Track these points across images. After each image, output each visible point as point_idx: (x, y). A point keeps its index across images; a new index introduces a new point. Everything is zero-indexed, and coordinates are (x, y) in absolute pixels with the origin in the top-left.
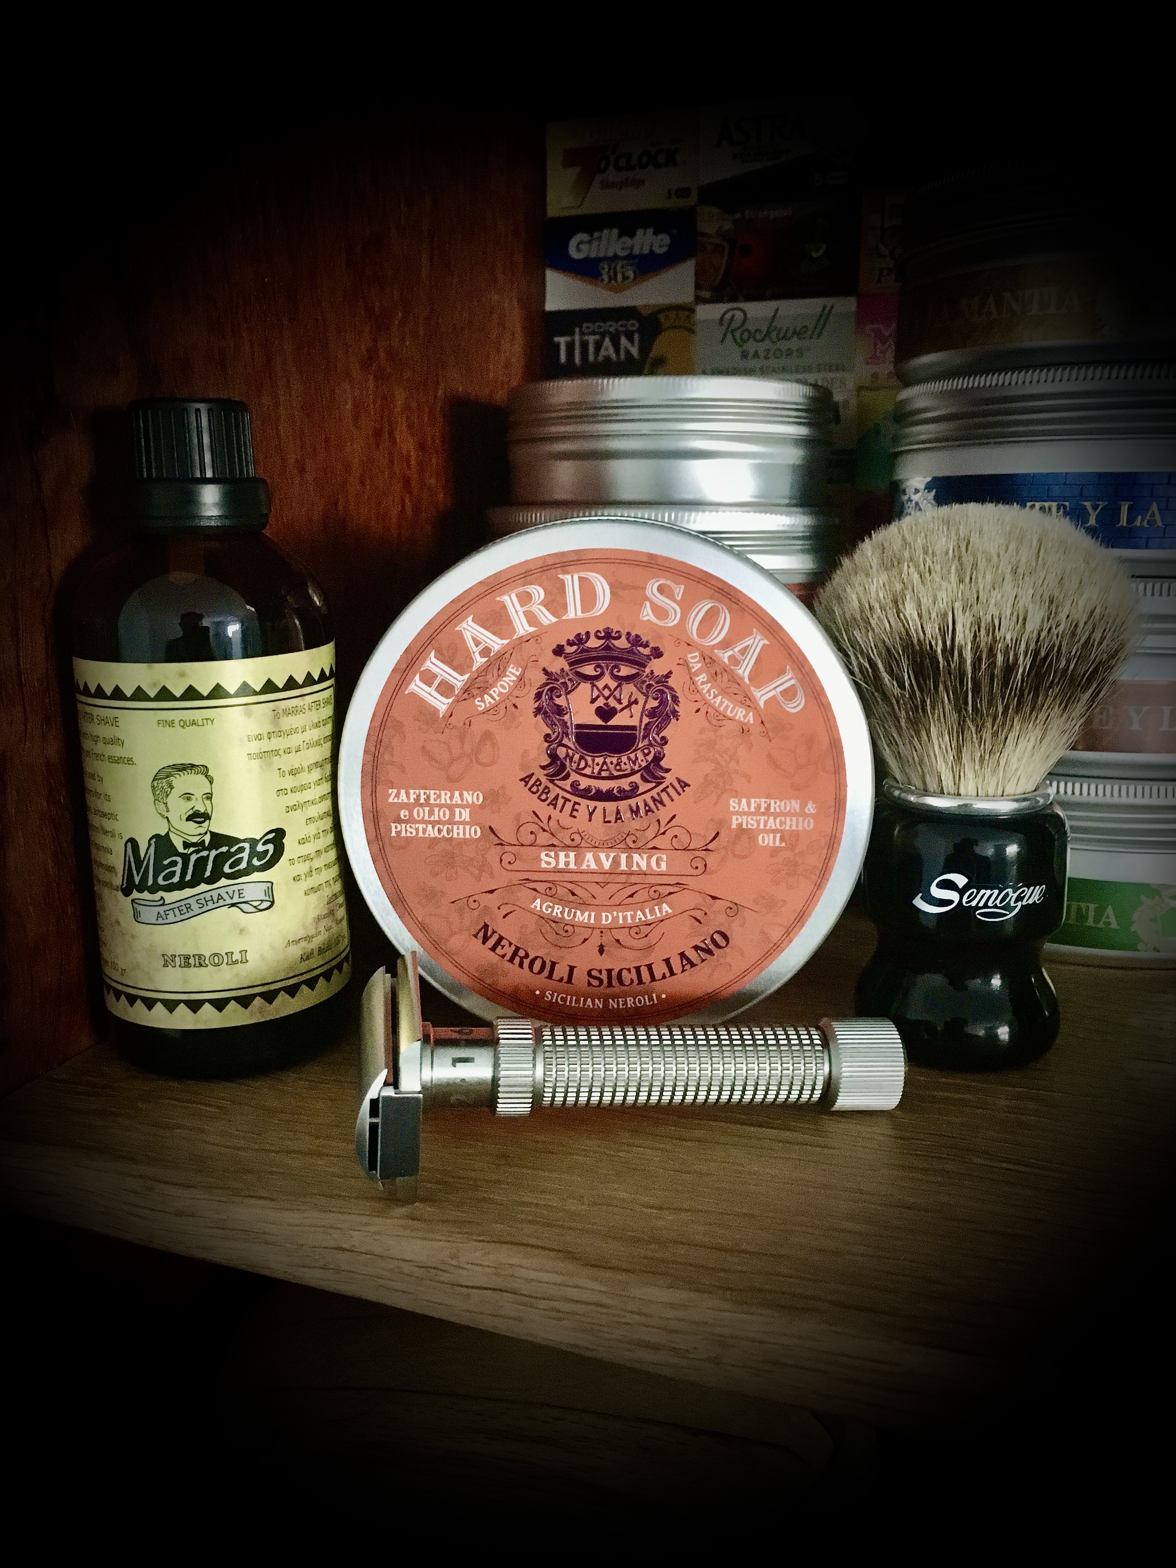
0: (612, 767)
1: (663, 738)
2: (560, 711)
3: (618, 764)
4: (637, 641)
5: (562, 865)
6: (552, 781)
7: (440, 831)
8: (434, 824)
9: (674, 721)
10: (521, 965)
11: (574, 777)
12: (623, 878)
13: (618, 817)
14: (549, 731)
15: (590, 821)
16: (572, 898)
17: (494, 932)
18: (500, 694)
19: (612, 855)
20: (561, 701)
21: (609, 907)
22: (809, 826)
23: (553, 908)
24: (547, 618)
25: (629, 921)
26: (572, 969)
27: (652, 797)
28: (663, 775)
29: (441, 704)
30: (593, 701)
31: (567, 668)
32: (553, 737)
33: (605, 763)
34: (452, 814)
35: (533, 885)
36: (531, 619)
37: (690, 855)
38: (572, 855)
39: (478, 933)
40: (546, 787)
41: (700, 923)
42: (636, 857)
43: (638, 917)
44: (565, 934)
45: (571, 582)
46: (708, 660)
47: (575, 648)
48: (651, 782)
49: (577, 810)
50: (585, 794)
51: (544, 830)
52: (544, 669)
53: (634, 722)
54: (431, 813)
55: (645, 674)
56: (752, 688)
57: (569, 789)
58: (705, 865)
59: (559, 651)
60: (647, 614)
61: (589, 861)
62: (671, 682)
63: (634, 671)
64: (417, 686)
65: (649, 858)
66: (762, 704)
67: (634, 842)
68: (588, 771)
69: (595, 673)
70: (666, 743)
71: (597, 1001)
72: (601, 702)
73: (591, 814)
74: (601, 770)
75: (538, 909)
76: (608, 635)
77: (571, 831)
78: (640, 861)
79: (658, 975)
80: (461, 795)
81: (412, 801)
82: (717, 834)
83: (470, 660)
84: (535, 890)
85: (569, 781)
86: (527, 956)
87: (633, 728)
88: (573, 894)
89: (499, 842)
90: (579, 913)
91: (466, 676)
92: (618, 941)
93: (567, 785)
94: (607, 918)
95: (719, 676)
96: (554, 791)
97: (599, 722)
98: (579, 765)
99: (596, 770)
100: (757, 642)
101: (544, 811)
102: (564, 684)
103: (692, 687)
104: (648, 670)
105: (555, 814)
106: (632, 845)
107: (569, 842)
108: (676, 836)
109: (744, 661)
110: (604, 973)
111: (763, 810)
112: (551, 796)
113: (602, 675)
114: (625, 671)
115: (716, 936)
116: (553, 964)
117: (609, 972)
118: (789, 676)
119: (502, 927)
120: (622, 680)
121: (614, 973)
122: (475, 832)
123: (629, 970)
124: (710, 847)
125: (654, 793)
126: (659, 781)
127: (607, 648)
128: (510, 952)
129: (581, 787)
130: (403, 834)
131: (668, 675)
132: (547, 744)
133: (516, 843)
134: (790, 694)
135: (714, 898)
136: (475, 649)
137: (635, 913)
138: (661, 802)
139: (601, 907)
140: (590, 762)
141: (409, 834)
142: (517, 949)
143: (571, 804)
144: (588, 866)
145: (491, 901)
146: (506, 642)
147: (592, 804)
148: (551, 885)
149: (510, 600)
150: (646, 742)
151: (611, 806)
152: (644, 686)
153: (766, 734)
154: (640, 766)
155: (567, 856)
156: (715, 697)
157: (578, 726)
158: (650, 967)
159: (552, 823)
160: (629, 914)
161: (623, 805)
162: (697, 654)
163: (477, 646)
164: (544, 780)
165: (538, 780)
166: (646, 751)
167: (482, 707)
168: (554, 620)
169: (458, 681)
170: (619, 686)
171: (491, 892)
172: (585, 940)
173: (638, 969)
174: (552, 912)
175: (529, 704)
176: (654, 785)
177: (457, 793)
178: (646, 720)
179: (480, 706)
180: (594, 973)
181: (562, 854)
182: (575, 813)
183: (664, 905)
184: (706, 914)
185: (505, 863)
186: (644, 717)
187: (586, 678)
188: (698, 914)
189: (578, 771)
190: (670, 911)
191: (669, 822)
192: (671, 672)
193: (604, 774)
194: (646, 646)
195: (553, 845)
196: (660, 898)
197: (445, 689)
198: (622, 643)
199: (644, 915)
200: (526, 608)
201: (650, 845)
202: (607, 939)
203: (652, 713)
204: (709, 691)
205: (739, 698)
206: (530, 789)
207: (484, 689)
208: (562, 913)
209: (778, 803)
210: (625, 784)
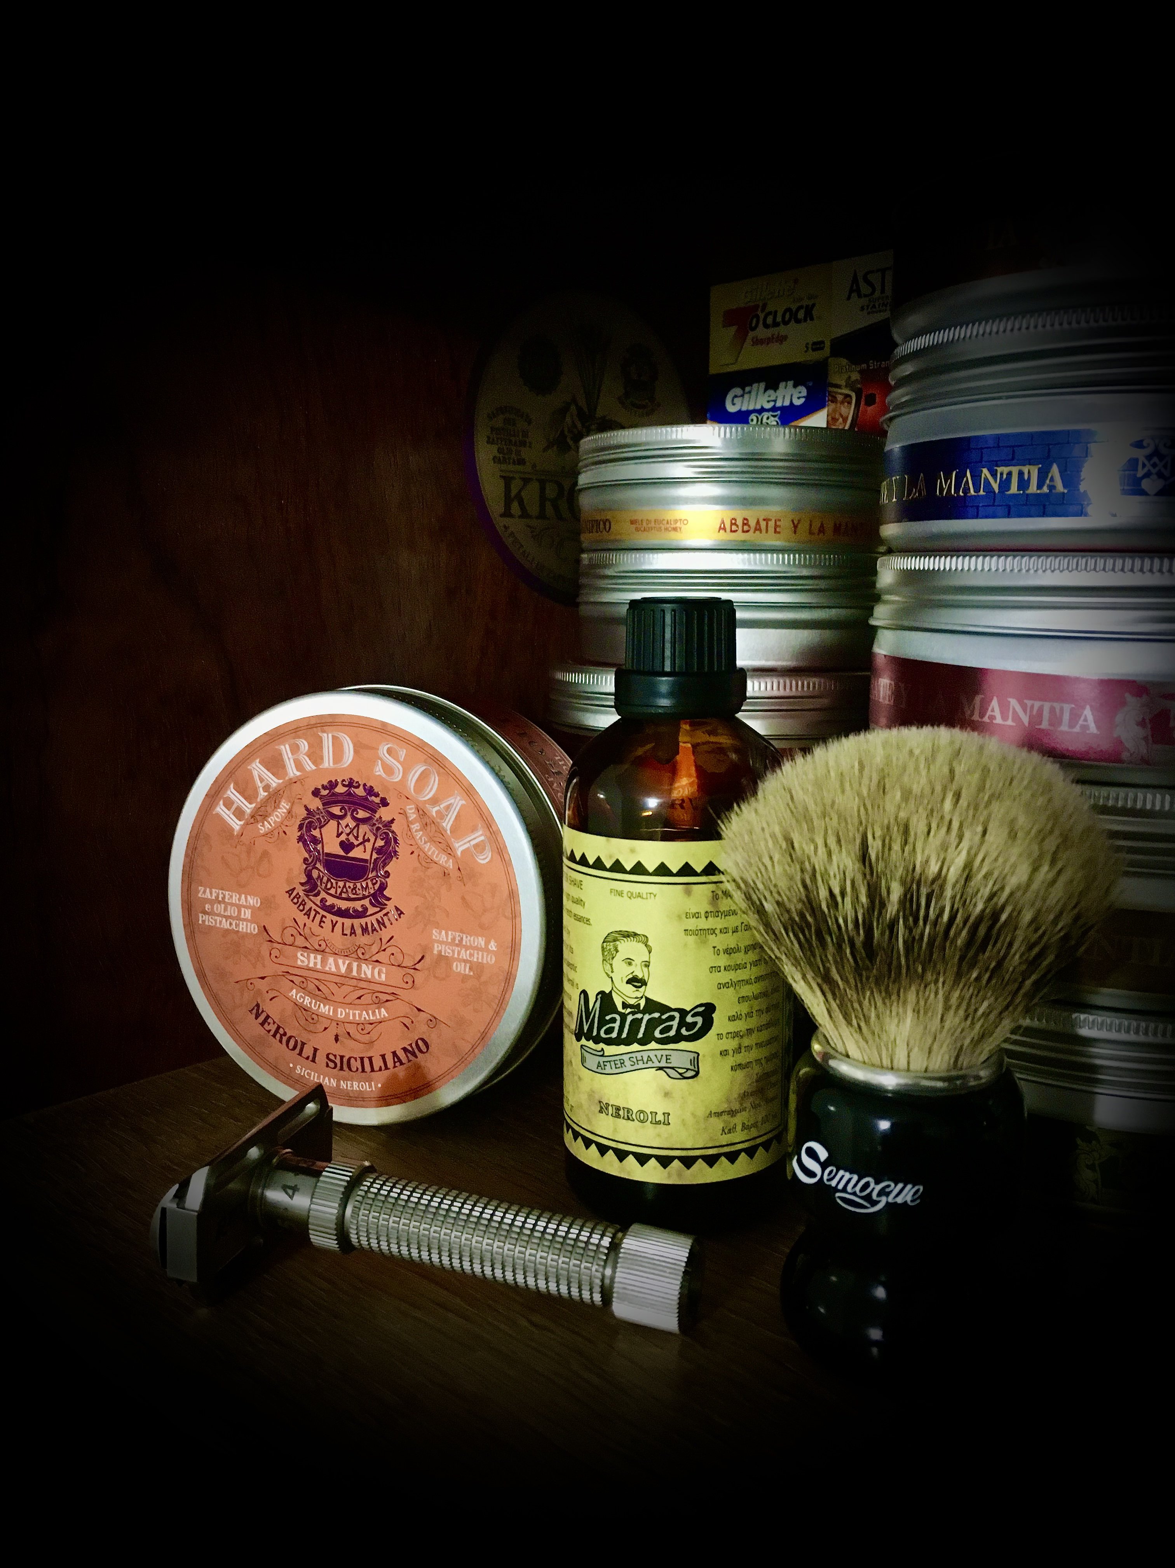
0: (349, 890)
1: (386, 872)
2: (315, 841)
3: (355, 888)
4: (370, 791)
5: (312, 965)
6: (307, 896)
7: (231, 924)
8: (227, 917)
9: (394, 859)
10: (281, 1041)
11: (323, 895)
12: (354, 982)
13: (353, 932)
14: (307, 856)
15: (333, 931)
16: (318, 993)
17: (263, 1011)
18: (275, 822)
19: (347, 962)
20: (316, 833)
21: (343, 1004)
22: (491, 960)
23: (304, 998)
24: (309, 766)
25: (357, 1018)
26: (316, 1050)
27: (377, 920)
28: (386, 902)
29: (236, 825)
30: (338, 835)
31: (321, 807)
32: (310, 860)
33: (345, 886)
34: (239, 912)
35: (291, 978)
36: (299, 765)
37: (402, 971)
38: (319, 957)
39: (252, 1010)
40: (304, 900)
41: (408, 1029)
42: (364, 966)
43: (363, 1016)
44: (311, 1021)
45: (327, 740)
46: (421, 812)
47: (327, 791)
48: (377, 907)
49: (324, 922)
50: (330, 909)
51: (300, 934)
52: (305, 806)
53: (366, 856)
54: (225, 910)
55: (375, 819)
56: (453, 840)
57: (318, 903)
58: (413, 982)
59: (316, 793)
60: (379, 770)
61: (331, 964)
62: (394, 827)
63: (368, 815)
64: (221, 809)
65: (373, 969)
66: (459, 853)
67: (363, 954)
68: (332, 891)
69: (341, 814)
70: (388, 877)
71: (332, 1080)
72: (343, 837)
73: (333, 926)
74: (342, 892)
75: (294, 997)
76: (351, 784)
77: (319, 938)
78: (367, 970)
79: (376, 1068)
80: (246, 898)
81: (214, 898)
82: (423, 957)
83: (256, 793)
84: (292, 981)
85: (319, 898)
86: (285, 1034)
87: (365, 861)
88: (319, 990)
89: (269, 939)
90: (322, 1005)
91: (253, 805)
92: (349, 1033)
93: (317, 900)
94: (341, 1014)
95: (429, 826)
96: (309, 904)
97: (342, 853)
98: (326, 885)
99: (339, 890)
100: (458, 802)
101: (302, 919)
102: (319, 819)
103: (409, 833)
104: (377, 816)
105: (309, 922)
106: (361, 956)
107: (317, 947)
108: (393, 954)
109: (447, 815)
110: (338, 1057)
111: (457, 942)
112: (307, 908)
113: (345, 815)
114: (362, 814)
115: (420, 1042)
116: (303, 1044)
117: (342, 1057)
118: (480, 833)
119: (270, 1008)
120: (360, 821)
121: (345, 1060)
122: (253, 929)
123: (356, 1059)
124: (417, 967)
125: (378, 916)
126: (382, 906)
127: (349, 794)
128: (273, 1028)
129: (327, 904)
130: (207, 923)
131: (393, 821)
132: (305, 866)
133: (280, 941)
134: (480, 848)
135: (419, 1010)
136: (260, 784)
137: (362, 1012)
138: (384, 924)
139: (337, 1004)
140: (334, 885)
141: (210, 924)
142: (279, 1027)
143: (320, 916)
144: (330, 968)
145: (262, 985)
146: (281, 781)
147: (335, 918)
148: (304, 980)
149: (285, 749)
150: (374, 874)
151: (348, 922)
152: (375, 828)
153: (461, 879)
154: (369, 893)
155: (315, 958)
156: (425, 843)
157: (328, 855)
158: (370, 1059)
159: (307, 930)
160: (357, 1012)
161: (357, 922)
162: (413, 806)
163: (261, 782)
164: (302, 894)
165: (298, 894)
166: (374, 881)
167: (263, 830)
168: (314, 768)
169: (248, 808)
170: (357, 826)
171: (263, 978)
172: (326, 1029)
173: (362, 1059)
174: (303, 1001)
175: (294, 833)
176: (379, 909)
177: (243, 896)
178: (375, 856)
179: (261, 830)
180: (331, 1057)
181: (312, 956)
182: (322, 924)
183: (383, 1010)
184: (412, 1022)
185: (273, 956)
186: (374, 853)
187: (333, 816)
188: (407, 1022)
189: (326, 890)
190: (386, 1015)
191: (389, 941)
192: (393, 819)
193: (344, 895)
194: (377, 795)
195: (306, 948)
196: (379, 1003)
197: (239, 813)
198: (360, 792)
199: (368, 1014)
200: (296, 756)
201: (374, 958)
202: (341, 1031)
203: (380, 851)
204: (421, 838)
205: (443, 846)
206: (292, 900)
207: (265, 817)
208: (310, 1003)
209: (469, 937)
210: (358, 905)
